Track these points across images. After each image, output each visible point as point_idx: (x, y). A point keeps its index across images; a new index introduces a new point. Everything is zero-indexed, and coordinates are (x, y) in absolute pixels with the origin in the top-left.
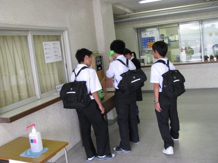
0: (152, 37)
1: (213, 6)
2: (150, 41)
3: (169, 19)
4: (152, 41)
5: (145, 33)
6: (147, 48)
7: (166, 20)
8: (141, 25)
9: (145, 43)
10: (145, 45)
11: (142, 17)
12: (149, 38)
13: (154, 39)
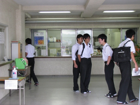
0: (42, 37)
1: (84, 20)
2: (40, 40)
3: (56, 25)
4: (42, 40)
5: (37, 33)
6: (37, 44)
7: (54, 25)
8: (35, 27)
9: (36, 40)
10: (36, 42)
11: (37, 22)
12: (40, 37)
13: (43, 38)
